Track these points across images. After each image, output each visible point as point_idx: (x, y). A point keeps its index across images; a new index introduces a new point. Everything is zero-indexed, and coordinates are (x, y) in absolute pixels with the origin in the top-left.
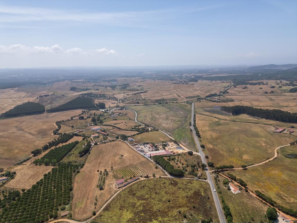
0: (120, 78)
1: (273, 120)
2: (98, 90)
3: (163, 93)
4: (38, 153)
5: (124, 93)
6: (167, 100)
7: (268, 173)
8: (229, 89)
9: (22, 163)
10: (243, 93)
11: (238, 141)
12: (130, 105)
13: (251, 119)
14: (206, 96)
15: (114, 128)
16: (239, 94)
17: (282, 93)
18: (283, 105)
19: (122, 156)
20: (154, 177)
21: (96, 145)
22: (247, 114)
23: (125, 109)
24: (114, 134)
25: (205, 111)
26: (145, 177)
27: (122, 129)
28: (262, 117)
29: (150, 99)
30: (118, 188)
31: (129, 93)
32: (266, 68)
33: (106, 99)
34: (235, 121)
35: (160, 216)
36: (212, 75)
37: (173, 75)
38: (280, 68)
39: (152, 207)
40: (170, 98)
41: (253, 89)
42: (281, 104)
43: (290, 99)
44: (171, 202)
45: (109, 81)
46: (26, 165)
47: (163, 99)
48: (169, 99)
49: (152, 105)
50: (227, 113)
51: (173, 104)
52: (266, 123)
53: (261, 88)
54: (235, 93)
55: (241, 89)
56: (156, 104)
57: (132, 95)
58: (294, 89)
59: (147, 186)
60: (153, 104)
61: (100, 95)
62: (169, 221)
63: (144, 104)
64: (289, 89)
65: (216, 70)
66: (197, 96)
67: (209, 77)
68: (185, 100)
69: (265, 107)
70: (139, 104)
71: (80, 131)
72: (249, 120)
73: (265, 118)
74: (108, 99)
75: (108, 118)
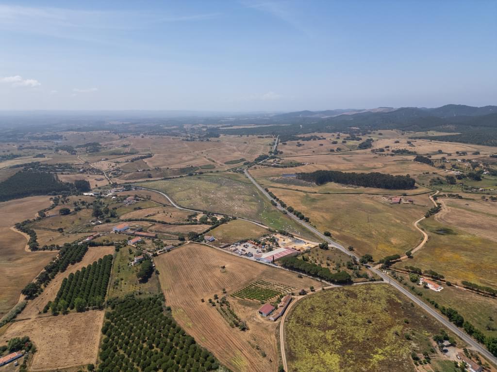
0: (68, 132)
1: (373, 187)
2: (41, 156)
3: (182, 157)
4: (35, 292)
5: (107, 159)
6: (199, 169)
7: (441, 257)
8: (278, 147)
9: (15, 317)
10: (302, 153)
11: (367, 221)
12: (137, 181)
13: (345, 188)
14: (256, 160)
15: (153, 223)
16: (297, 155)
17: (351, 150)
18: (369, 167)
19: (224, 267)
20: (312, 291)
21: (156, 257)
22: (336, 182)
23: (136, 189)
24: (165, 234)
25: (272, 181)
26: (300, 294)
27: (170, 224)
28: (359, 185)
29: (168, 168)
30: (275, 320)
31: (119, 160)
32: (300, 116)
33: (78, 173)
34: (329, 193)
35: (375, 346)
36: (231, 126)
37: (166, 126)
38: (317, 116)
39: (352, 337)
40: (203, 165)
41: (312, 147)
42: (364, 165)
43: (370, 158)
44: (374, 323)
45: (45, 139)
46: (30, 319)
47: (192, 166)
48: (200, 167)
49: (176, 178)
50: (309, 183)
51: (211, 174)
52: (369, 192)
53: (322, 145)
54: (291, 154)
55: (295, 147)
56: (183, 176)
57: (126, 162)
58: (363, 145)
59: (317, 307)
60: (179, 176)
61: (60, 164)
62: (393, 350)
63: (163, 178)
64: (358, 145)
65: (231, 119)
66: (241, 160)
67: (230, 129)
68: (227, 167)
69: (347, 170)
70: (151, 177)
71: (94, 235)
72: (344, 190)
73: (363, 186)
74: (81, 173)
75: (121, 206)
